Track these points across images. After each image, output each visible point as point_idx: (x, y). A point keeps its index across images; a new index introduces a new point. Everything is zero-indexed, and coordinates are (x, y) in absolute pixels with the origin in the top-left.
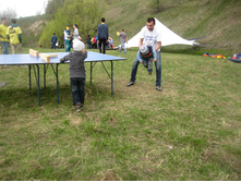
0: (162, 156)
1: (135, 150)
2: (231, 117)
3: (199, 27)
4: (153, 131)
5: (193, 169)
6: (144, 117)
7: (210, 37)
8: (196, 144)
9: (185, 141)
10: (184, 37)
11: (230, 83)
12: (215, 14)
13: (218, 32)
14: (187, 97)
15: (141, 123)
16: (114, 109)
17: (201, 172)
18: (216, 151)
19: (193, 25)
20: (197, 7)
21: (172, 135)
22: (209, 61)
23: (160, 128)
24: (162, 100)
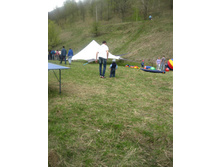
0: (92, 137)
1: (73, 134)
2: (140, 109)
3: (123, 48)
4: (87, 120)
5: (113, 146)
6: (82, 110)
7: (130, 54)
8: (116, 128)
9: (108, 126)
10: (113, 54)
11: (141, 85)
12: (133, 40)
13: (135, 51)
14: (113, 95)
15: (79, 114)
16: (61, 103)
17: (118, 147)
18: (130, 132)
19: (119, 46)
20: (122, 34)
21: (100, 122)
22: (129, 70)
23: (92, 117)
24: (94, 97)
